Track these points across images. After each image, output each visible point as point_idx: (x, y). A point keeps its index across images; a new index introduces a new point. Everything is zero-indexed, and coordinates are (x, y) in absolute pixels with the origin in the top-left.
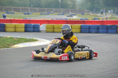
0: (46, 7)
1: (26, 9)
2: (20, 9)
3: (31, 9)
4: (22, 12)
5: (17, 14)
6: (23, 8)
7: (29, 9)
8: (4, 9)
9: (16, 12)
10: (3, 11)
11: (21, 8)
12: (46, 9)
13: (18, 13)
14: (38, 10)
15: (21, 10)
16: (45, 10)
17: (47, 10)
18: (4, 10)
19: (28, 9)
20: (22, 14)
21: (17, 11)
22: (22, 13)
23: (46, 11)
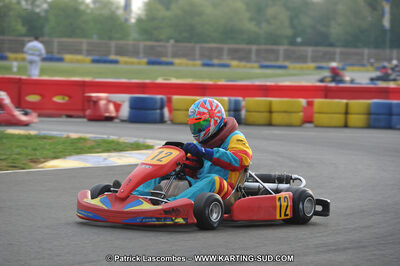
0: (347, 44)
1: (273, 51)
2: (250, 51)
3: (286, 50)
4: (255, 62)
5: (238, 67)
6: (263, 47)
7: (281, 52)
8: (197, 52)
9: (234, 63)
10: (194, 59)
11: (254, 48)
12: (338, 50)
13: (243, 64)
14: (310, 54)
15: (253, 56)
16: (334, 54)
17: (342, 53)
18: (197, 57)
19: (275, 52)
20: (252, 68)
21: (240, 59)
22: (256, 65)
23: (337, 57)
